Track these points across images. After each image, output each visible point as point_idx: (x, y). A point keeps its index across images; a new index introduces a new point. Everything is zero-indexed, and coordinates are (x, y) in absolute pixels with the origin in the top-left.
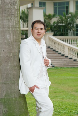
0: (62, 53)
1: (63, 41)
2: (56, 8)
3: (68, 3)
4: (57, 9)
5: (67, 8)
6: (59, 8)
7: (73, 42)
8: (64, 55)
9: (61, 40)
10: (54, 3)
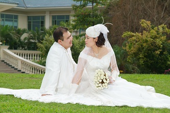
0: (16, 67)
1: (20, 56)
2: (31, 22)
3: (43, 18)
4: (32, 24)
5: (43, 23)
6: (33, 22)
7: (28, 57)
8: (17, 69)
9: (17, 54)
10: (28, 17)
